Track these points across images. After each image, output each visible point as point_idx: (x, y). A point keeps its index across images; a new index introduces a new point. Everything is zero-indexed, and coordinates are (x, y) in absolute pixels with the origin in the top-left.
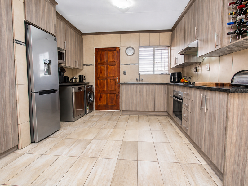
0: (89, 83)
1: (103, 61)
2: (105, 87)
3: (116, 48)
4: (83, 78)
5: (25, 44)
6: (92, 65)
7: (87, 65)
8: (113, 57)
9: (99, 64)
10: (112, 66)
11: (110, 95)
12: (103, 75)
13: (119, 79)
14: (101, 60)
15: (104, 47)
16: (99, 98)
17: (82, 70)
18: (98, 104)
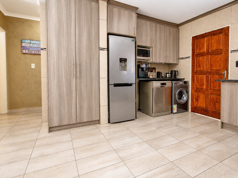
0: (184, 79)
1: (202, 51)
2: (204, 85)
3: (223, 29)
4: (175, 73)
5: (107, 49)
6: (188, 58)
7: (182, 58)
8: (218, 43)
9: (196, 55)
10: (216, 56)
11: (211, 96)
12: (202, 69)
13: (228, 73)
14: (200, 50)
15: (204, 33)
16: (196, 99)
17: (177, 64)
18: (194, 105)
